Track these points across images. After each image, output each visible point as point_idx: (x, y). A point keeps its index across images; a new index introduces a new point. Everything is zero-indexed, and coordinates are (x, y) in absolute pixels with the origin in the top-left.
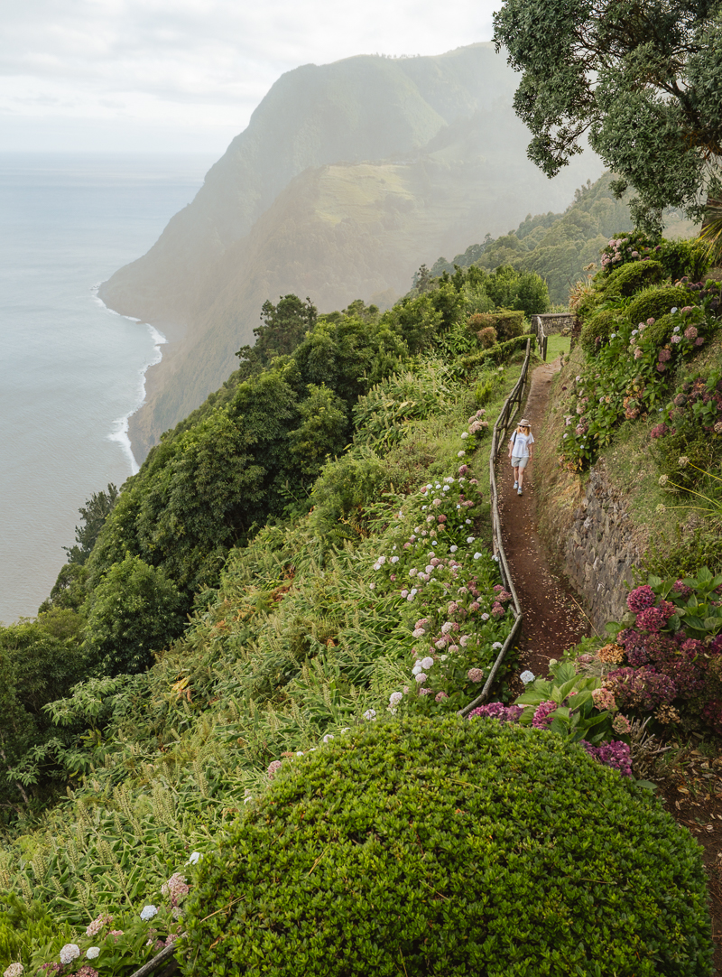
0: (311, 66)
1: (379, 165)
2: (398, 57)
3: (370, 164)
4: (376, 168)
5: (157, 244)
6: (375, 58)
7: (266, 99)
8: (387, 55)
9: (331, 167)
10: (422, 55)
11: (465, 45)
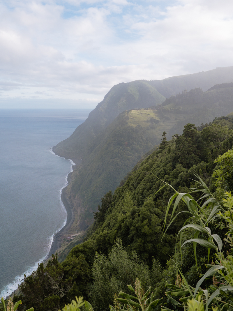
0: (123, 83)
1: (147, 110)
2: (150, 80)
3: (144, 109)
4: (147, 111)
5: (73, 134)
6: (143, 81)
7: (109, 92)
8: (146, 80)
9: (132, 110)
10: (157, 80)
11: (170, 77)
